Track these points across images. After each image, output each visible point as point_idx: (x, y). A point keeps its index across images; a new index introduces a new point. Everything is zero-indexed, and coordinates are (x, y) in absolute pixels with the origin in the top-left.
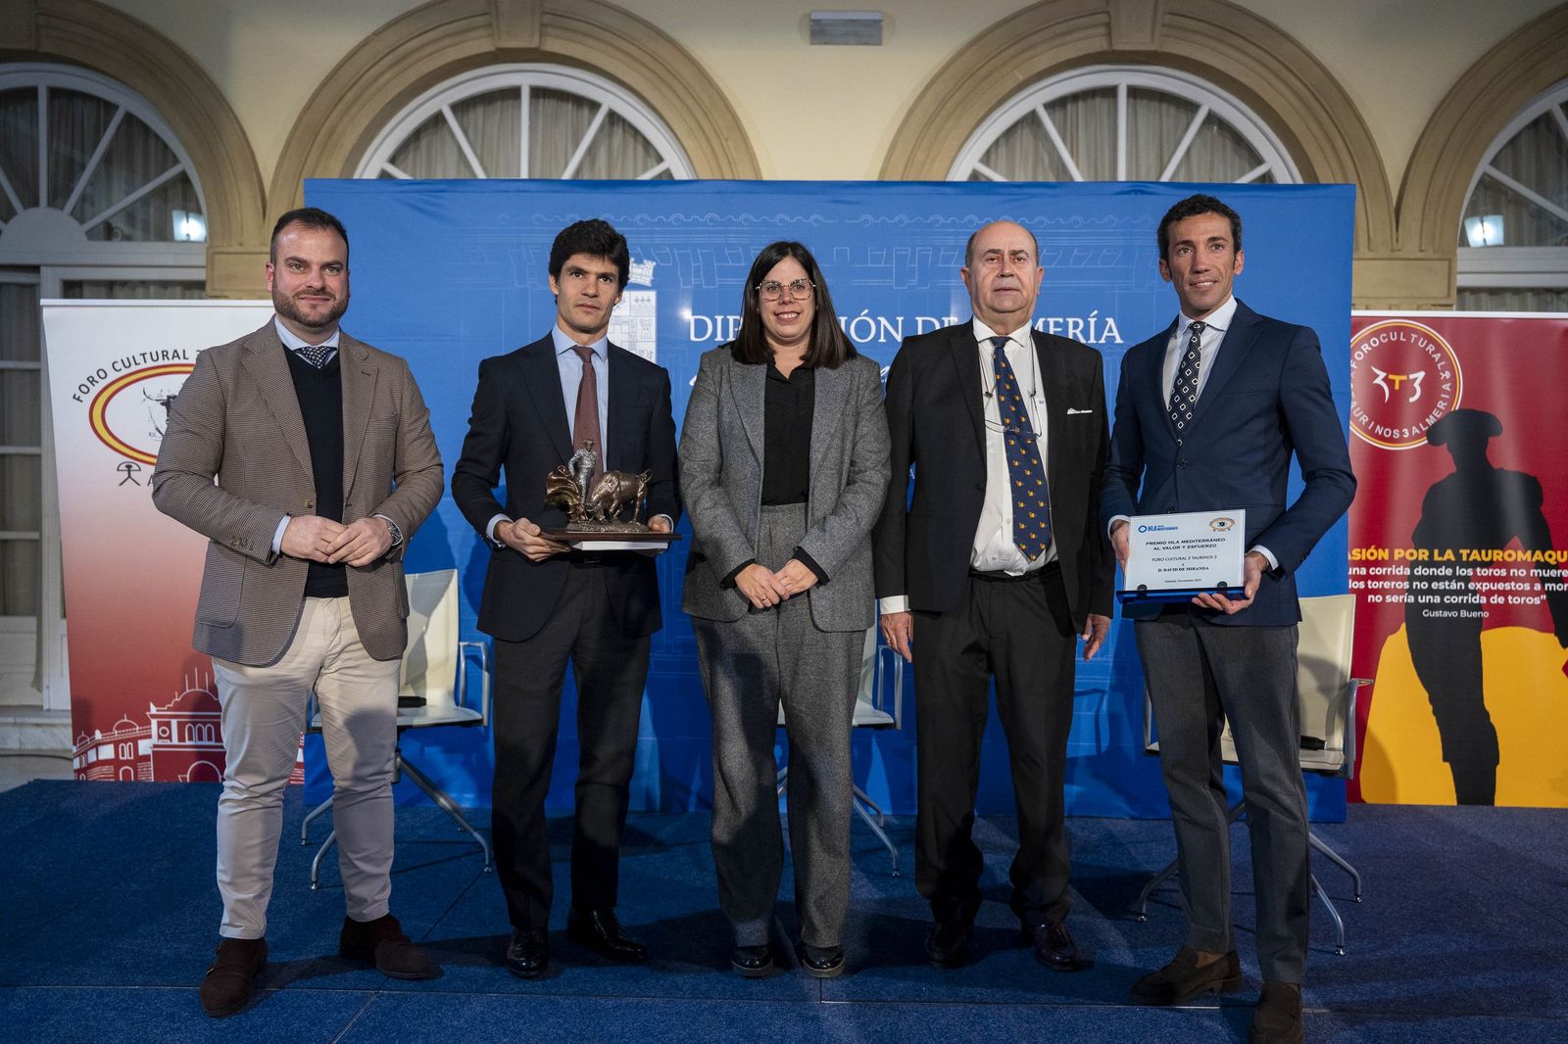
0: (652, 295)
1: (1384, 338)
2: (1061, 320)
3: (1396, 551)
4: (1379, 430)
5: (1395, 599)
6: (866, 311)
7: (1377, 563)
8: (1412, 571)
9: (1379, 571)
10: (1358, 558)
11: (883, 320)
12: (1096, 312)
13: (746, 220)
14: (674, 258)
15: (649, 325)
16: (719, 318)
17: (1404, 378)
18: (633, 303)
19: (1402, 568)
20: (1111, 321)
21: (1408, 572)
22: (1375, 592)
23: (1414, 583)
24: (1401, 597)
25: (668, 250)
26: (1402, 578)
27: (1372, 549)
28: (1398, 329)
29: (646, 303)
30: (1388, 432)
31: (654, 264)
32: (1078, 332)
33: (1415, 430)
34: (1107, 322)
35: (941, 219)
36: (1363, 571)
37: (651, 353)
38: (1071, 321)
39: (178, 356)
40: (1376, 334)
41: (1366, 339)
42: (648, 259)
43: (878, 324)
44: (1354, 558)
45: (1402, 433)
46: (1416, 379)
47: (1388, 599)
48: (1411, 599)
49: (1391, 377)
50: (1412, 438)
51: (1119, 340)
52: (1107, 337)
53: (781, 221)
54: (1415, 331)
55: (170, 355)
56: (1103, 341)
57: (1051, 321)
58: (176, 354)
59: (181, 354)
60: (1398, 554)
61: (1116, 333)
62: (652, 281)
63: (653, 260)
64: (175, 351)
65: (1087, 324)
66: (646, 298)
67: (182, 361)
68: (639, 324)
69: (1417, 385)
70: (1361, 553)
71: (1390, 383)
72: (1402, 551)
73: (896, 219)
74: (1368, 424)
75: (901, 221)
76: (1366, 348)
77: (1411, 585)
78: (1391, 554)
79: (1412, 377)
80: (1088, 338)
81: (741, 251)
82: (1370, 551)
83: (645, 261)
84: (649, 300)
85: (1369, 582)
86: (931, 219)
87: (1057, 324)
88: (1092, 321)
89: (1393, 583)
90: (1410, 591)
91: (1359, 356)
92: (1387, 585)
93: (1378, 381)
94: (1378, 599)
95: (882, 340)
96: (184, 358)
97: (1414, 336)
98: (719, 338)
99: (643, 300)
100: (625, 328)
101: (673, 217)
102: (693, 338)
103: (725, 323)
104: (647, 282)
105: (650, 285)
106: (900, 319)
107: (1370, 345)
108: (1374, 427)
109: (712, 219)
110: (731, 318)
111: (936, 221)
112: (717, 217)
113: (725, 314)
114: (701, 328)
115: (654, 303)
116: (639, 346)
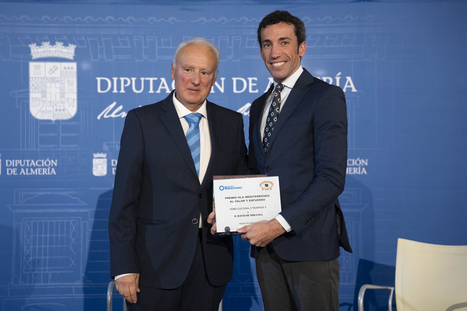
0: (74, 65)
12: (340, 74)
13: (131, 20)
14: (88, 44)
15: (73, 83)
16: (115, 79)
18: (63, 70)
20: (349, 79)
25: (83, 38)
29: (70, 69)
31: (75, 46)
34: (346, 79)
35: (246, 18)
37: (74, 100)
42: (71, 43)
51: (354, 90)
53: (152, 21)
61: (352, 86)
62: (74, 57)
63: (73, 43)
66: (70, 67)
68: (66, 82)
73: (220, 19)
75: (223, 21)
81: (127, 39)
83: (70, 45)
84: (72, 68)
86: (242, 19)
88: (337, 79)
95: (213, 91)
98: (115, 91)
99: (68, 68)
100: (58, 85)
101: (86, 18)
102: (99, 91)
103: (119, 82)
104: (71, 56)
105: (73, 59)
106: (223, 79)
109: (110, 20)
110: (122, 79)
111: (244, 21)
112: (113, 18)
113: (119, 76)
114: (104, 85)
115: (75, 69)
116: (67, 96)
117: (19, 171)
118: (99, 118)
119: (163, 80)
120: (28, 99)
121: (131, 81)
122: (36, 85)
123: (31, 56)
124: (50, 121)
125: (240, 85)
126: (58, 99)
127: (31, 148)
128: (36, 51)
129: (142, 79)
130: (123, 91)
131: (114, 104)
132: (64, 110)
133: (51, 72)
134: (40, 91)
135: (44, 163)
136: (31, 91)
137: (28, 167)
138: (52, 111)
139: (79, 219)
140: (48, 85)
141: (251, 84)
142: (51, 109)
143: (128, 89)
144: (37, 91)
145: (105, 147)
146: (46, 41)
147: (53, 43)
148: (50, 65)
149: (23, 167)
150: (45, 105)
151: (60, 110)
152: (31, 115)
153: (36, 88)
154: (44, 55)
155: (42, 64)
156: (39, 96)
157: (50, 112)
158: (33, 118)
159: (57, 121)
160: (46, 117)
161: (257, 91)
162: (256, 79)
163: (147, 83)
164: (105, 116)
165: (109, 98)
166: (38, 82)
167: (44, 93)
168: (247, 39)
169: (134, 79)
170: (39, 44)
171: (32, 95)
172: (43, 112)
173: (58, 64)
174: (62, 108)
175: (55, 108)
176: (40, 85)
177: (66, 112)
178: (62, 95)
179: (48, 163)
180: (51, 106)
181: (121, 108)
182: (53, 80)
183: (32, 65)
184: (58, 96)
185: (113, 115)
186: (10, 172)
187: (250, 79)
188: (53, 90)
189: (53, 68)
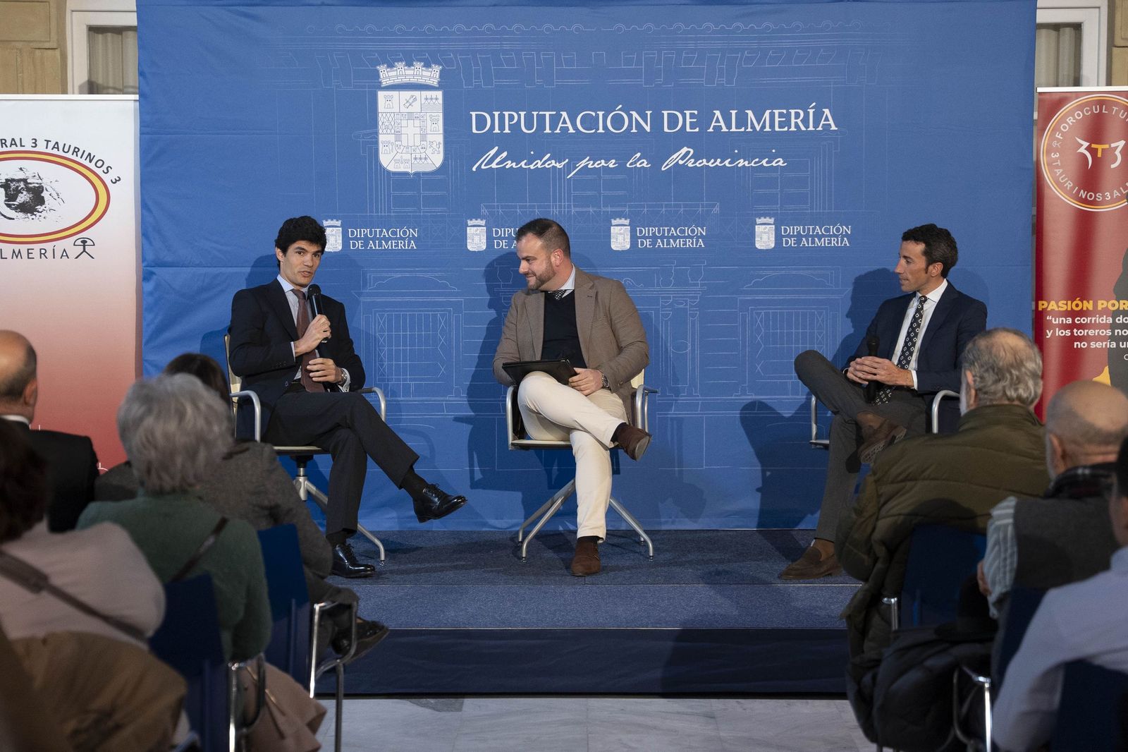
0: (439, 94)
1: (1087, 111)
2: (785, 111)
3: (1100, 302)
4: (1083, 194)
5: (1099, 345)
6: (620, 106)
7: (1082, 313)
8: (1114, 320)
9: (1084, 320)
10: (1064, 309)
11: (635, 114)
12: (814, 104)
13: (518, 29)
14: (458, 63)
15: (438, 120)
16: (496, 114)
17: (1106, 146)
18: (423, 101)
19: (1104, 318)
20: (827, 111)
21: (1110, 320)
22: (1080, 339)
23: (1116, 331)
24: (1104, 343)
25: (451, 55)
26: (1104, 326)
27: (1078, 301)
28: (1101, 103)
29: (434, 101)
30: (1091, 196)
31: (440, 67)
32: (799, 121)
33: (1116, 193)
34: (824, 113)
35: (683, 26)
36: (1070, 321)
37: (440, 143)
38: (793, 112)
39: (15, 144)
40: (1081, 107)
41: (1071, 113)
42: (435, 64)
43: (630, 117)
44: (1060, 309)
45: (1104, 197)
46: (1117, 147)
47: (1093, 345)
48: (1114, 345)
49: (1094, 146)
50: (1114, 201)
51: (834, 128)
52: (823, 124)
53: (548, 29)
54: (1116, 104)
55: (8, 143)
56: (820, 128)
57: (776, 112)
58: (13, 142)
59: (18, 144)
60: (1102, 304)
61: (831, 122)
62: (439, 82)
63: (439, 64)
64: (13, 139)
65: (807, 115)
66: (434, 97)
67: (19, 148)
68: (428, 118)
69: (1118, 153)
70: (1067, 304)
71: (1093, 152)
72: (1105, 302)
73: (645, 27)
74: (1073, 188)
75: (649, 29)
76: (1070, 120)
77: (1113, 332)
78: (1095, 305)
79: (1113, 145)
80: (807, 127)
81: (514, 56)
82: (1075, 303)
83: (433, 66)
84: (437, 99)
85: (1075, 330)
86: (675, 26)
87: (781, 115)
88: (811, 111)
89: (1097, 331)
90: (1112, 338)
91: (1065, 128)
92: (1091, 332)
93: (1082, 150)
94: (1083, 345)
95: (634, 131)
96: (21, 146)
97: (1115, 108)
98: (497, 131)
99: (431, 99)
100: (417, 123)
101: (456, 27)
102: (474, 131)
103: (502, 118)
104: (434, 82)
105: (437, 86)
107: (1074, 118)
108: (1078, 192)
109: (489, 29)
110: (506, 114)
111: (679, 28)
112: (493, 27)
113: (501, 110)
114: (481, 122)
115: (440, 101)
116: (430, 138)
117: (366, 244)
118: (474, 169)
119: (564, 114)
120: (377, 143)
121: (519, 116)
122: (387, 124)
123: (381, 82)
124: (406, 174)
125: (673, 121)
126: (417, 143)
127: (381, 213)
128: (388, 75)
129: (535, 113)
130: (507, 131)
131: (496, 148)
132: (426, 159)
133: (408, 104)
134: (393, 131)
135: (400, 233)
136: (380, 131)
137: (378, 239)
138: (409, 160)
139: (450, 311)
140: (404, 123)
141: (688, 120)
142: (408, 157)
143: (515, 128)
144: (389, 131)
145: (484, 211)
146: (401, 60)
147: (409, 64)
148: (406, 95)
149: (371, 239)
150: (400, 151)
151: (421, 159)
152: (381, 165)
153: (387, 128)
154: (398, 81)
155: (395, 93)
156: (392, 138)
157: (406, 161)
158: (384, 169)
159: (417, 174)
160: (402, 169)
161: (697, 130)
162: (696, 112)
163: (541, 119)
164: (483, 167)
165: (489, 140)
166: (390, 119)
167: (398, 135)
168: (684, 55)
169: (522, 114)
170: (391, 66)
171: (382, 138)
172: (397, 161)
173: (417, 93)
174: (423, 156)
175: (413, 156)
176: (393, 123)
177: (429, 161)
178: (423, 137)
179: (405, 233)
180: (407, 153)
181: (505, 154)
182: (411, 116)
183: (381, 95)
184: (418, 138)
185: (494, 165)
186: (354, 245)
187: (688, 113)
188: (411, 131)
189: (410, 99)
